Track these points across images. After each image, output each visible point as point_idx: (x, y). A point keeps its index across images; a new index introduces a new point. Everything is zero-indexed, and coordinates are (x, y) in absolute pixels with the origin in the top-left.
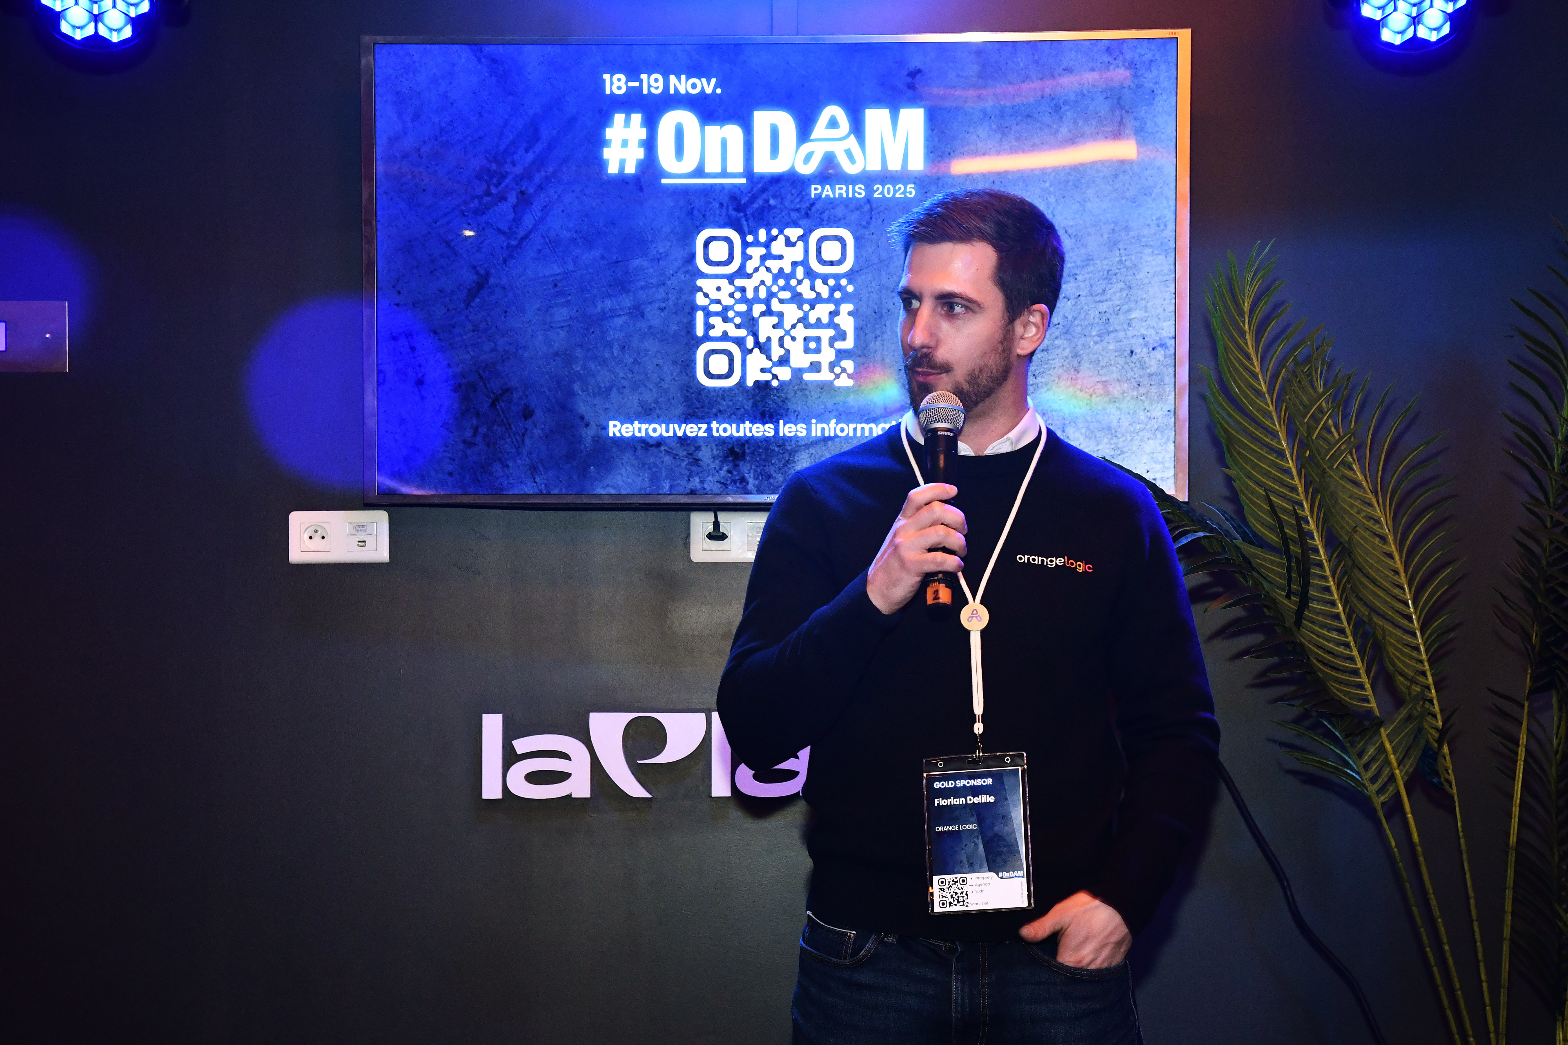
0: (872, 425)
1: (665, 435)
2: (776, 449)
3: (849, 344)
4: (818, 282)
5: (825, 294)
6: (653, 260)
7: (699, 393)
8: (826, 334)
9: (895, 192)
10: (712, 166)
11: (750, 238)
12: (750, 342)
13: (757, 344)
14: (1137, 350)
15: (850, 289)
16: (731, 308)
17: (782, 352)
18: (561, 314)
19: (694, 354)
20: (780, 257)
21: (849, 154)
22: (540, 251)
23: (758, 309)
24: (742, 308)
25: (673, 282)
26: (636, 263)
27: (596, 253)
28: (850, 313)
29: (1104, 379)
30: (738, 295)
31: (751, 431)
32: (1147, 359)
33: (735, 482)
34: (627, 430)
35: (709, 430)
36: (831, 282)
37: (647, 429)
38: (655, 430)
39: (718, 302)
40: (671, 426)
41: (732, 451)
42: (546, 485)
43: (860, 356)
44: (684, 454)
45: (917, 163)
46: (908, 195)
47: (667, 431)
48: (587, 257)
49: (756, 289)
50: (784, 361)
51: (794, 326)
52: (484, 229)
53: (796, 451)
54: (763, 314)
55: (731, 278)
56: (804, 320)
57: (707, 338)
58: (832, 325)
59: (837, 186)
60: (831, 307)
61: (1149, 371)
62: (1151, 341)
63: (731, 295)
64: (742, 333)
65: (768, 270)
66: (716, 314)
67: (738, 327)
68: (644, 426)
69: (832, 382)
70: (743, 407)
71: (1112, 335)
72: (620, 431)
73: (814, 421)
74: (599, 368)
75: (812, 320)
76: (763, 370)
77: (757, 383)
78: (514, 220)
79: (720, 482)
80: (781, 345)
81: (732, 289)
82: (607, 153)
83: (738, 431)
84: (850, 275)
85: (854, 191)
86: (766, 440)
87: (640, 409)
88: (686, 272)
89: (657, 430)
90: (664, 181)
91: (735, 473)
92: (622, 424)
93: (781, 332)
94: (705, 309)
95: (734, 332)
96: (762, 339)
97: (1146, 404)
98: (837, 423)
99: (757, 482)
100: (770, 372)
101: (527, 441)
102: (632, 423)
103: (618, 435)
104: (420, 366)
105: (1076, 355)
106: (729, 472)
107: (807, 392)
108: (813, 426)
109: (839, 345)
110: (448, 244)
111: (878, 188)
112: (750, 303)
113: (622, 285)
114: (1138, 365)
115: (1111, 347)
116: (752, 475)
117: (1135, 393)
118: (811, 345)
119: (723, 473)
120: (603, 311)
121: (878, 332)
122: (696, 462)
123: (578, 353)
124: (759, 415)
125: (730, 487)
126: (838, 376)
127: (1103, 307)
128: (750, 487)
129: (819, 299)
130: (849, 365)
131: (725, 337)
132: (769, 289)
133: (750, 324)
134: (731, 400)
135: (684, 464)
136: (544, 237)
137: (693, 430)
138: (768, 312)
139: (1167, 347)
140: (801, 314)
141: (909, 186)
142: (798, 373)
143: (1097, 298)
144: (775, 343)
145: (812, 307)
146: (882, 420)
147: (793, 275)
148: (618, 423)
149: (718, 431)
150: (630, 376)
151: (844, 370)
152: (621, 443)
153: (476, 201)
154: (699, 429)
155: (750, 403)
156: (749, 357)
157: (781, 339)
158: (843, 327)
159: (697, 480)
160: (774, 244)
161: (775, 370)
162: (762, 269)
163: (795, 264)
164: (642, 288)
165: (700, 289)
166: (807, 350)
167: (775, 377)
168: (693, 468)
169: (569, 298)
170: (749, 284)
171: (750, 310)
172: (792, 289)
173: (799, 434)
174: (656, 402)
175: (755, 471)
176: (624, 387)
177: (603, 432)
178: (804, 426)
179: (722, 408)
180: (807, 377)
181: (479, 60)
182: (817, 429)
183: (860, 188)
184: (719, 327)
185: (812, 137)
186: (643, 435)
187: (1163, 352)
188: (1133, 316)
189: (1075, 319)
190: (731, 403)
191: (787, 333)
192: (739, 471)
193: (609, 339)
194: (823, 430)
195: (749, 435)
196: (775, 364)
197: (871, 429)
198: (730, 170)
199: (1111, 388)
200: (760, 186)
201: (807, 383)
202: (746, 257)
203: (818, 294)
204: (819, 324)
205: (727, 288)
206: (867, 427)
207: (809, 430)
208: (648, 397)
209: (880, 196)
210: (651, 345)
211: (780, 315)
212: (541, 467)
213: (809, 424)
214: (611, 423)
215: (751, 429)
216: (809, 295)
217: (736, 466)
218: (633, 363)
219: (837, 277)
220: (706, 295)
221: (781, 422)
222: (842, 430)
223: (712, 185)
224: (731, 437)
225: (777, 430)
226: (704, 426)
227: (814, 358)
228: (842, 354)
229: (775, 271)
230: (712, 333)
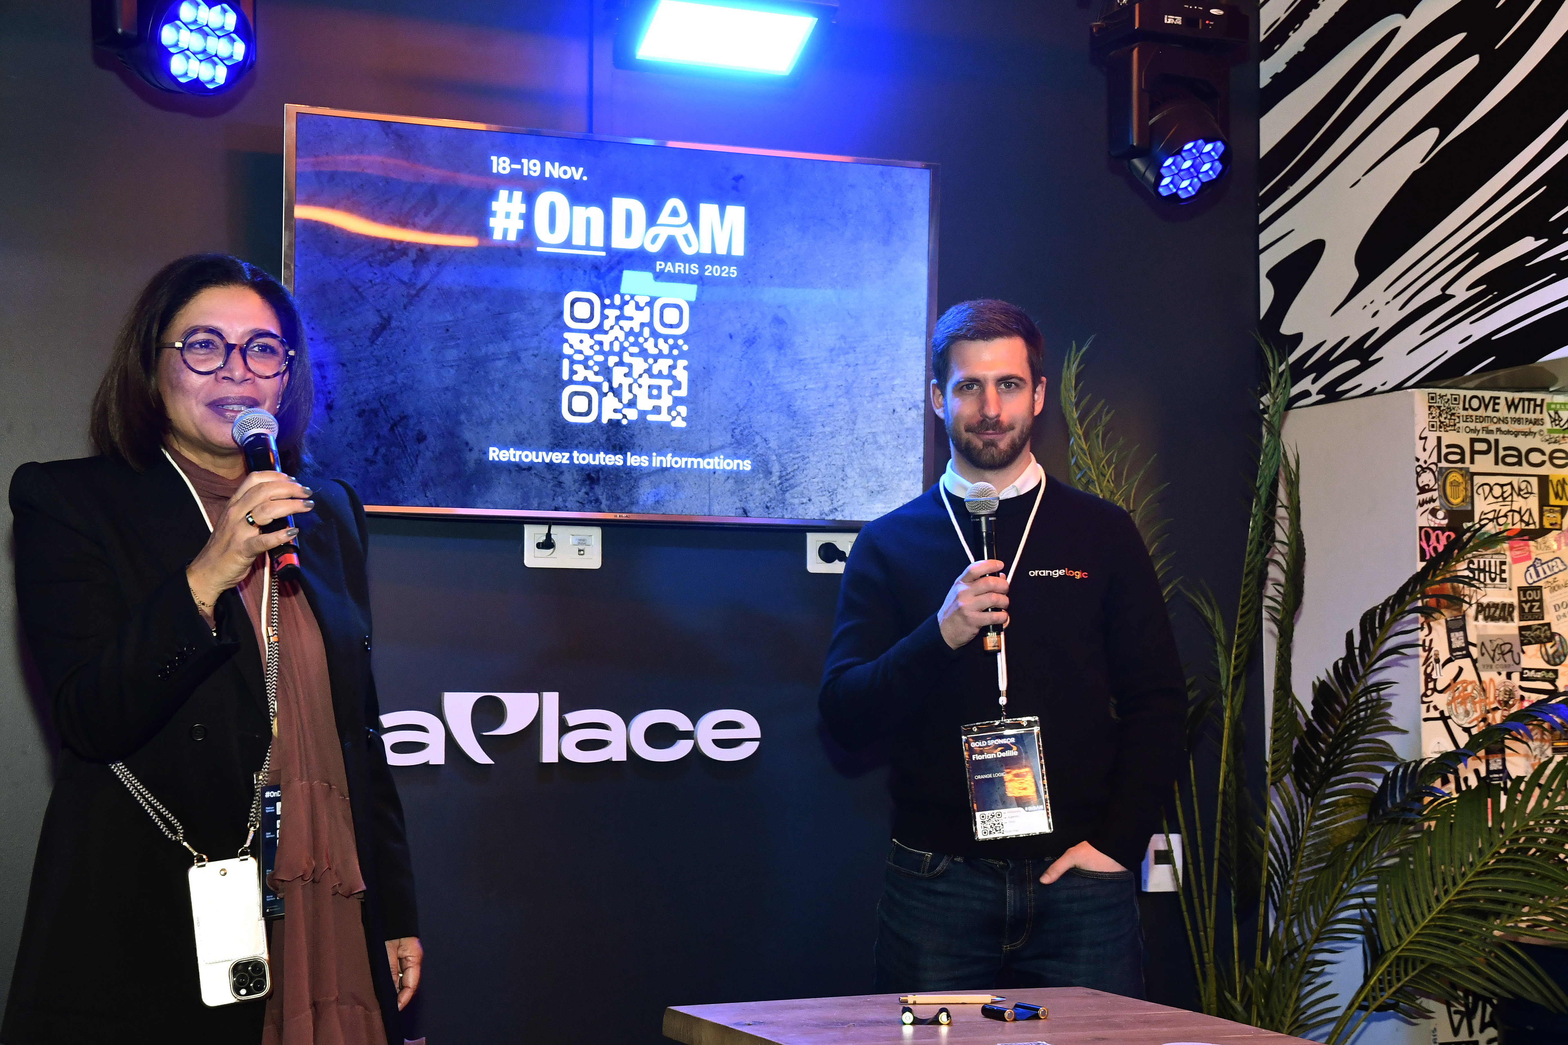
0: (700, 460)
1: (536, 461)
2: (624, 476)
3: (683, 392)
4: (661, 341)
5: (666, 351)
6: (529, 314)
7: (564, 427)
8: (666, 383)
9: (722, 271)
10: (579, 239)
11: (607, 301)
12: (605, 387)
13: (611, 388)
14: (898, 410)
15: (685, 348)
16: (591, 358)
17: (631, 396)
18: (452, 354)
19: (561, 394)
20: (631, 319)
21: (686, 237)
22: (434, 301)
23: (612, 360)
24: (600, 358)
25: (545, 334)
26: (515, 316)
27: (482, 306)
28: (685, 368)
29: (873, 430)
30: (597, 348)
31: (604, 461)
32: (905, 417)
33: (591, 502)
34: (504, 455)
35: (571, 458)
36: (671, 341)
37: (520, 456)
38: (527, 456)
39: (581, 352)
40: (540, 453)
41: (589, 476)
42: (435, 499)
43: (692, 403)
44: (551, 477)
45: (739, 250)
46: (731, 275)
47: (537, 457)
48: (475, 308)
49: (611, 344)
50: (632, 404)
51: (640, 376)
52: (387, 279)
53: (640, 479)
54: (616, 364)
55: (591, 333)
56: (648, 371)
57: (571, 382)
58: (670, 376)
59: (677, 264)
60: (670, 362)
61: (906, 426)
62: (908, 404)
63: (592, 347)
64: (600, 379)
65: (621, 328)
66: (579, 362)
67: (596, 374)
68: (518, 453)
69: (669, 423)
70: (599, 440)
71: (880, 397)
72: (498, 456)
73: (654, 454)
74: (482, 402)
75: (655, 371)
76: (615, 411)
77: (610, 421)
78: (413, 273)
79: (579, 502)
80: (630, 391)
81: (592, 342)
82: (493, 222)
83: (594, 460)
84: (685, 337)
85: (690, 269)
86: (615, 468)
87: (515, 438)
88: (555, 326)
89: (529, 457)
90: (539, 249)
91: (591, 494)
92: (500, 451)
93: (631, 380)
94: (570, 357)
95: (593, 378)
96: (615, 385)
97: (903, 452)
98: (672, 457)
99: (608, 503)
100: (621, 413)
101: (420, 462)
102: (508, 450)
103: (497, 459)
104: (329, 393)
105: (853, 411)
106: (587, 493)
107: (650, 431)
108: (654, 458)
109: (676, 393)
110: (356, 289)
111: (708, 268)
112: (606, 355)
113: (503, 334)
114: (898, 421)
115: (879, 406)
116: (604, 496)
117: (896, 443)
118: (654, 392)
119: (581, 494)
120: (486, 355)
121: (706, 384)
122: (560, 484)
123: (465, 388)
124: (611, 448)
125: (587, 506)
126: (674, 418)
127: (874, 374)
128: (603, 506)
129: (660, 355)
130: (683, 410)
131: (585, 382)
132: (621, 344)
133: (606, 372)
134: (589, 434)
135: (549, 486)
136: (438, 289)
137: (558, 458)
138: (621, 363)
139: (919, 408)
140: (646, 366)
141: (732, 268)
142: (643, 414)
143: (870, 367)
144: (625, 389)
145: (655, 362)
146: (707, 456)
147: (640, 334)
148: (496, 449)
149: (578, 460)
150: (508, 410)
151: (679, 414)
152: (498, 465)
153: (382, 254)
154: (563, 457)
155: (605, 437)
156: (604, 399)
157: (630, 386)
158: (679, 379)
159: (560, 499)
160: (626, 307)
161: (625, 411)
162: (617, 328)
163: (643, 325)
164: (519, 337)
165: (566, 341)
166: (650, 396)
167: (625, 416)
168: (558, 490)
169: (459, 342)
170: (606, 339)
171: (606, 360)
172: (640, 345)
173: (643, 465)
174: (529, 433)
175: (608, 494)
176: (502, 419)
177: (484, 457)
178: (647, 458)
179: (581, 441)
180: (650, 418)
181: (387, 134)
182: (657, 461)
183: (694, 267)
184: (581, 373)
185: (658, 223)
186: (517, 460)
187: (916, 412)
188: (895, 383)
189: (854, 382)
190: (589, 437)
191: (635, 381)
192: (594, 493)
193: (491, 378)
194: (661, 461)
195: (603, 463)
196: (625, 406)
197: (699, 463)
198: (592, 244)
199: (878, 439)
200: (616, 259)
201: (650, 423)
202: (604, 317)
203: (660, 351)
204: (660, 375)
205: (588, 341)
206: (695, 461)
207: (650, 461)
208: (523, 428)
209: (710, 274)
210: (525, 384)
211: (630, 366)
212: (431, 484)
213: (650, 457)
214: (491, 449)
215: (604, 458)
216: (653, 351)
217: (592, 489)
218: (510, 399)
219: (675, 338)
220: (571, 346)
221: (629, 454)
222: (676, 463)
223: (578, 255)
224: (588, 465)
225: (625, 460)
226: (567, 455)
227: (656, 402)
228: (677, 401)
229: (627, 329)
230: (575, 378)
